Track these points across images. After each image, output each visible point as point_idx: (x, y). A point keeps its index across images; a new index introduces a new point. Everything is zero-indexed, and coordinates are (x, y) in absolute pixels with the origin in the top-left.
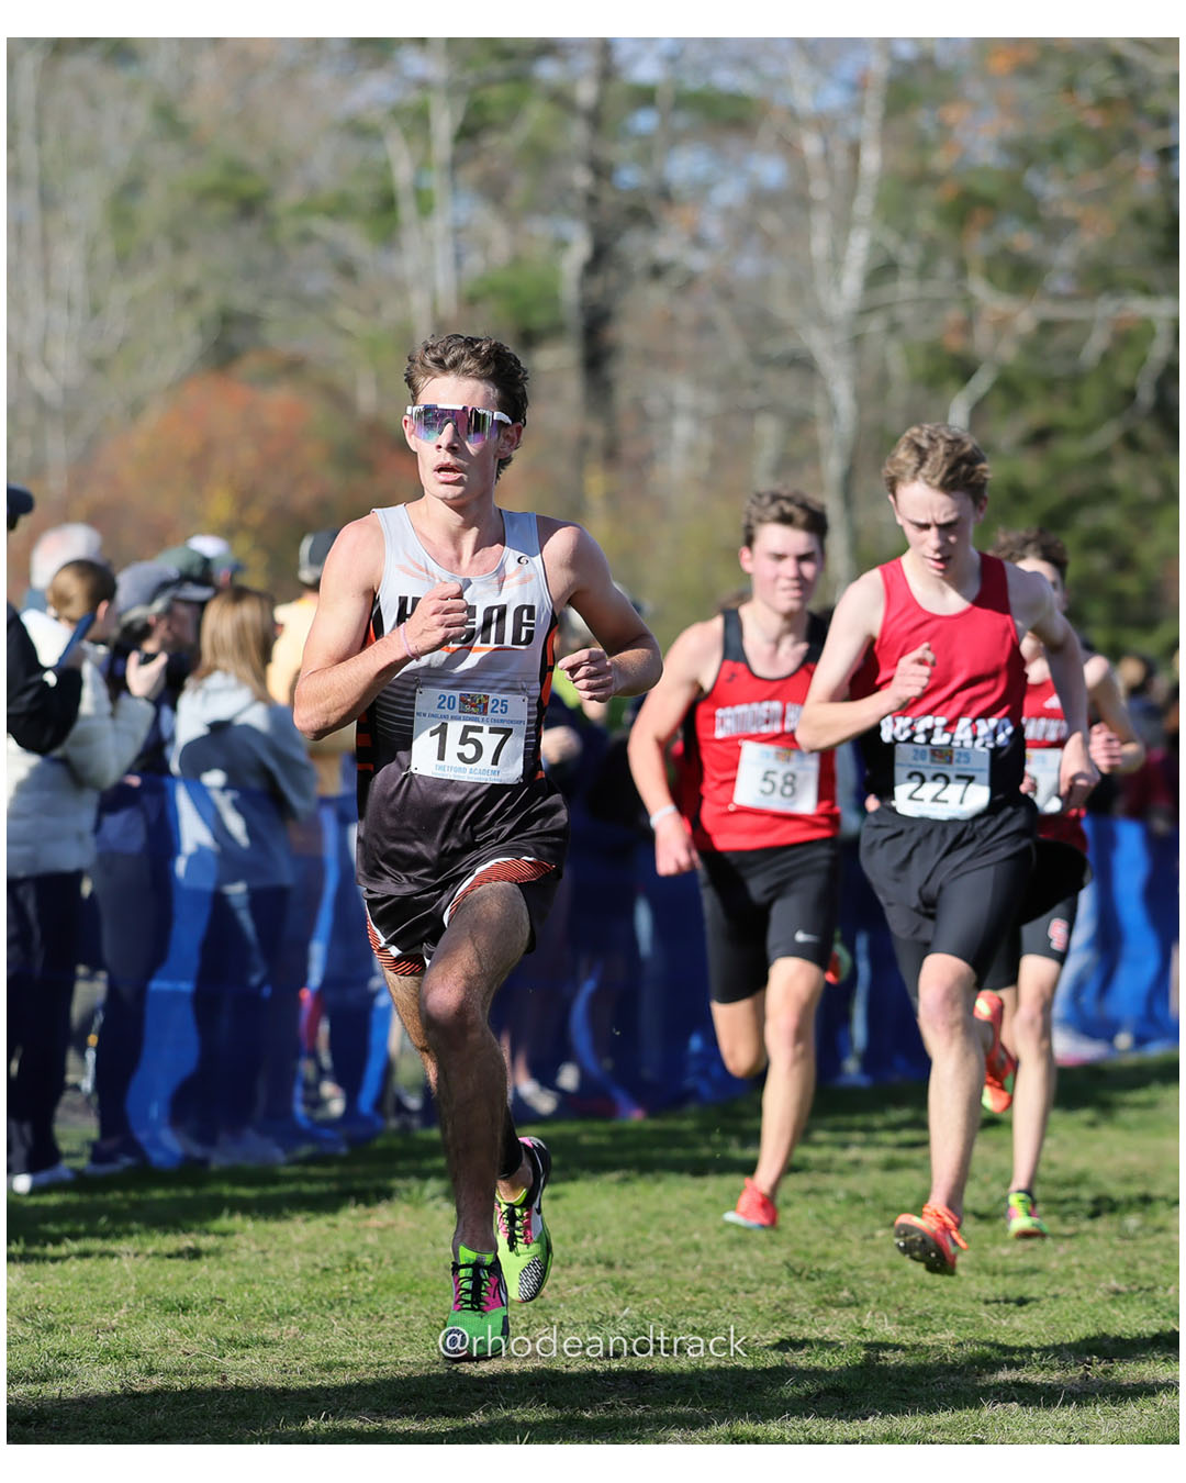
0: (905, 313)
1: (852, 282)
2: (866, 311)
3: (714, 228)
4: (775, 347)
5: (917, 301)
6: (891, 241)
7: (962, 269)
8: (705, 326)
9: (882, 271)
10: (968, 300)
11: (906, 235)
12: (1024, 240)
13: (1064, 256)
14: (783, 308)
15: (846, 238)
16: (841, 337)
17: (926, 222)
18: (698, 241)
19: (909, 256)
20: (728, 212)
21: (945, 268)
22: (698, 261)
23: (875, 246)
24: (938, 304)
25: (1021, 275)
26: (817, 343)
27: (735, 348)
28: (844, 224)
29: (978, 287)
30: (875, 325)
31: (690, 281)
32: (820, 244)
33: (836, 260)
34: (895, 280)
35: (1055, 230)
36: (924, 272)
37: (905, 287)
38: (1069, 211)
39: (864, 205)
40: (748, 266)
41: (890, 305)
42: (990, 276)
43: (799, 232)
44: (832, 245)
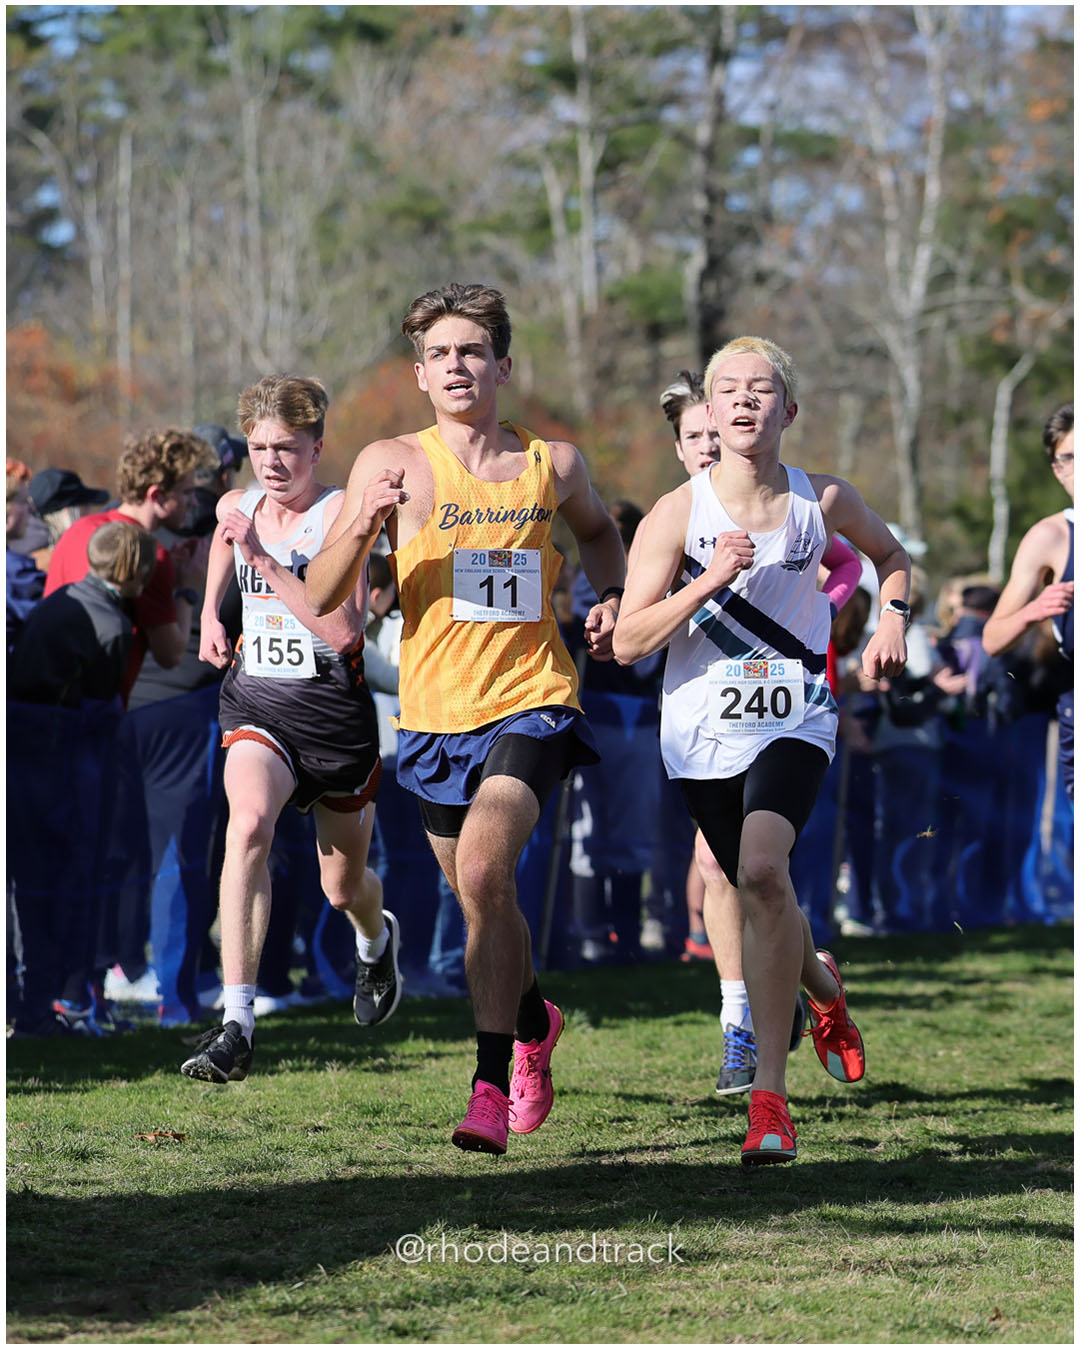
0: (960, 312)
1: (918, 287)
2: (928, 312)
3: (806, 245)
4: (854, 340)
5: (969, 303)
6: (949, 254)
7: (1006, 277)
8: (800, 322)
9: (941, 280)
10: (1011, 302)
11: (961, 249)
12: (1056, 255)
14: (863, 310)
15: (914, 252)
16: (909, 333)
17: (975, 239)
18: (794, 254)
19: (964, 266)
20: (818, 231)
21: (993, 276)
22: (794, 270)
23: (936, 258)
24: (988, 304)
25: (1054, 282)
26: (890, 336)
27: (825, 341)
28: (912, 241)
29: (1020, 292)
30: (937, 321)
31: (787, 285)
32: (892, 257)
33: (905, 270)
34: (953, 287)
36: (974, 280)
37: (961, 291)
39: (927, 226)
40: (834, 275)
41: (949, 306)
42: (1028, 284)
43: (876, 247)
44: (902, 257)
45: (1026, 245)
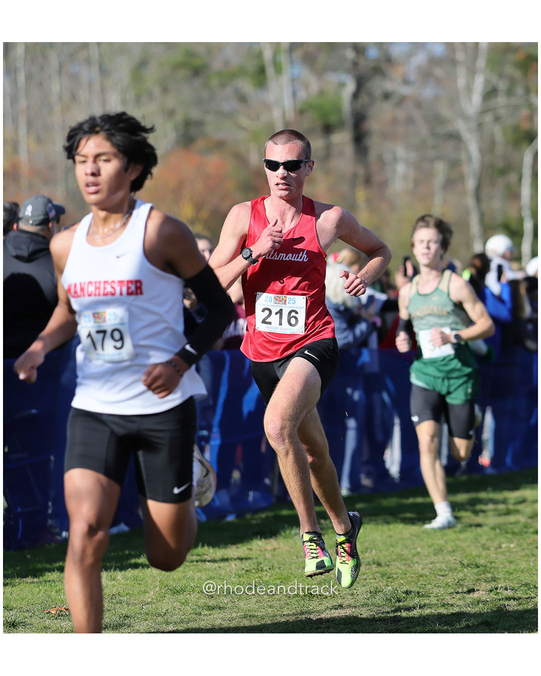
0: (502, 112)
1: (477, 98)
2: (484, 112)
3: (413, 77)
4: (442, 130)
5: (507, 106)
6: (495, 80)
7: (527, 91)
8: (410, 121)
9: (490, 93)
10: (530, 105)
11: (501, 76)
14: (445, 111)
15: (473, 78)
16: (473, 124)
17: (509, 70)
18: (406, 82)
19: (502, 85)
20: (419, 69)
21: (520, 91)
22: (405, 90)
23: (487, 82)
24: (517, 108)
26: (461, 127)
27: (424, 130)
28: (472, 71)
29: (535, 99)
30: (488, 118)
31: (402, 100)
32: (461, 82)
33: (469, 89)
34: (496, 97)
36: (510, 92)
37: (501, 100)
39: (481, 63)
40: (428, 92)
41: (494, 109)
43: (453, 78)
44: (467, 81)
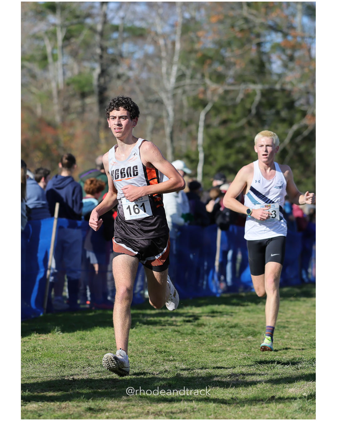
0: (187, 88)
1: (173, 80)
2: (176, 88)
3: (135, 65)
4: (151, 98)
5: (190, 85)
6: (183, 68)
7: (203, 76)
8: (132, 92)
9: (181, 77)
10: (205, 84)
11: (188, 67)
12: (220, 68)
13: (231, 72)
14: (154, 87)
15: (171, 68)
16: (170, 95)
17: (193, 63)
18: (130, 68)
19: (188, 73)
20: (138, 60)
21: (199, 76)
22: (131, 74)
23: (179, 70)
24: (197, 85)
25: (219, 78)
26: (163, 96)
27: (141, 98)
28: (171, 64)
29: (208, 81)
30: (180, 91)
31: (128, 79)
32: (164, 70)
33: (168, 74)
34: (185, 79)
35: (228, 65)
36: (192, 77)
37: (188, 81)
38: (232, 60)
39: (176, 59)
40: (144, 75)
41: (184, 86)
42: (210, 78)
43: (159, 66)
44: (167, 69)
45: (210, 65)
